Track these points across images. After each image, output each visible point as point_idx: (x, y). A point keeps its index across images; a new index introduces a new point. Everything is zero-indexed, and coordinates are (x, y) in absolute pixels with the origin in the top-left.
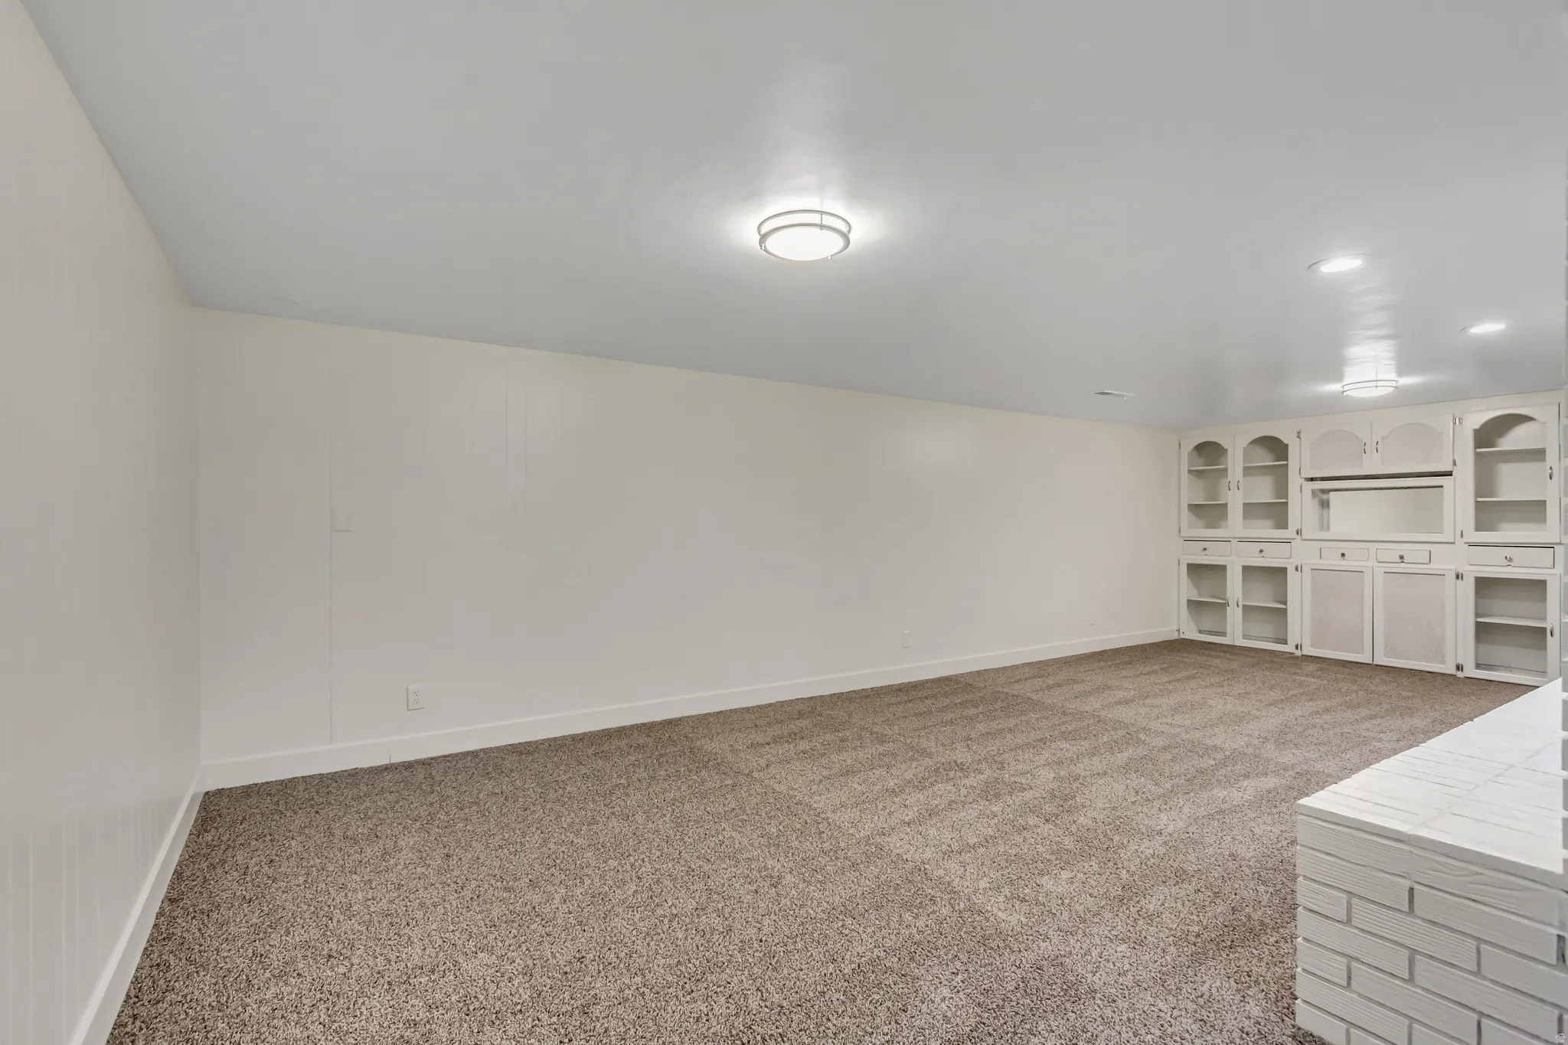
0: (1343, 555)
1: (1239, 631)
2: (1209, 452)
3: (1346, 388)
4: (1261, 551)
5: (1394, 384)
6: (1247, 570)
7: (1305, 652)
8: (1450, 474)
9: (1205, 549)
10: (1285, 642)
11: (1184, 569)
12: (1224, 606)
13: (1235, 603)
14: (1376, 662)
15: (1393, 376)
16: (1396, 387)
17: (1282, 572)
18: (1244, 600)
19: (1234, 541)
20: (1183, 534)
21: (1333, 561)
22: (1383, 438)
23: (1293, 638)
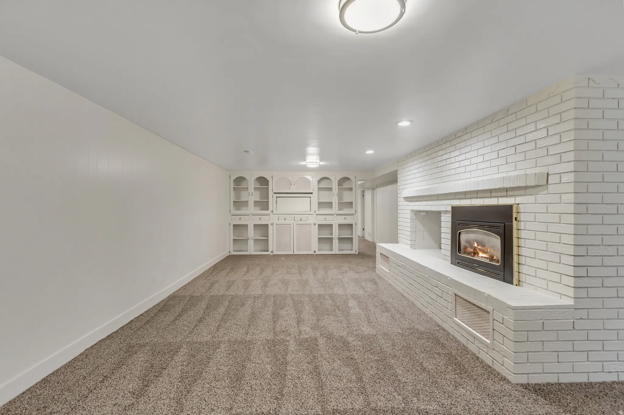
0: (285, 219)
1: (252, 249)
2: (240, 180)
3: (307, 164)
4: (260, 219)
5: (319, 164)
6: (255, 226)
7: (274, 254)
8: (312, 193)
9: (240, 219)
10: (268, 251)
11: (232, 227)
12: (247, 240)
13: (251, 238)
14: (295, 254)
15: (318, 161)
16: (319, 165)
17: (267, 225)
18: (254, 238)
19: (251, 215)
20: (231, 213)
21: (282, 221)
22: (296, 181)
23: (270, 249)
